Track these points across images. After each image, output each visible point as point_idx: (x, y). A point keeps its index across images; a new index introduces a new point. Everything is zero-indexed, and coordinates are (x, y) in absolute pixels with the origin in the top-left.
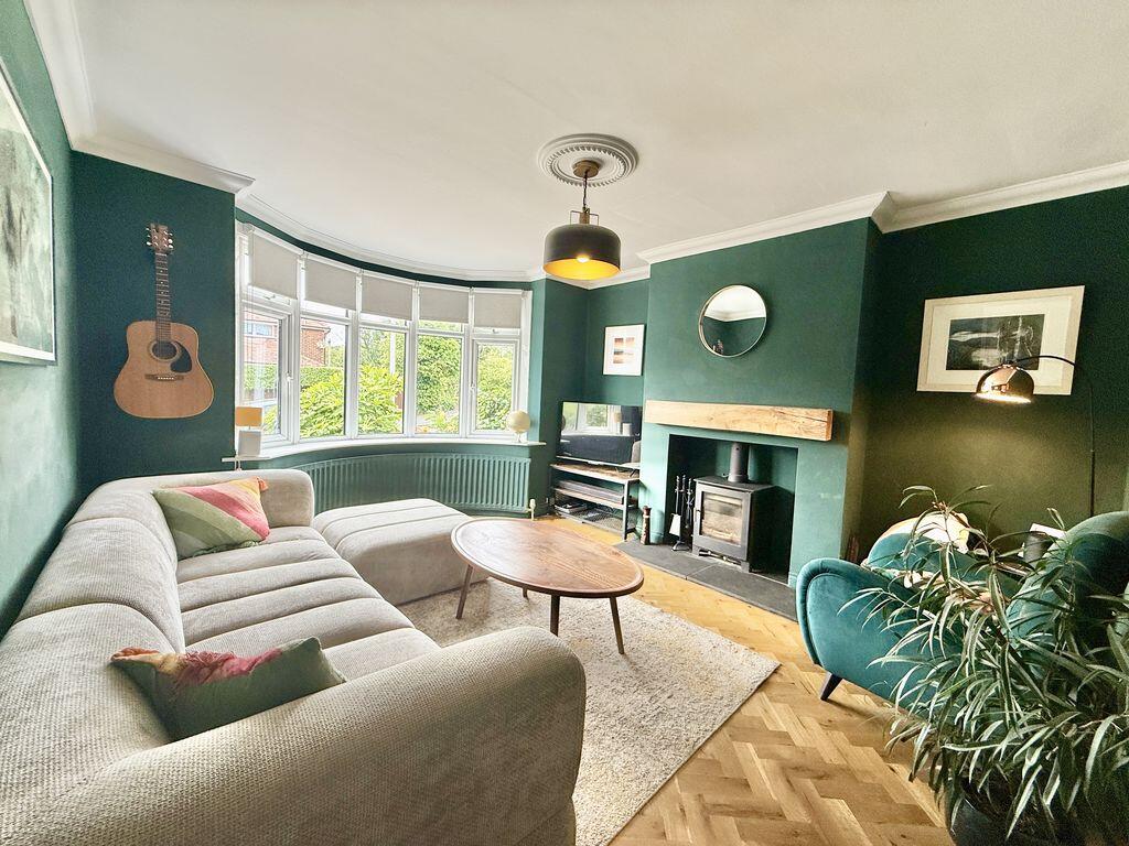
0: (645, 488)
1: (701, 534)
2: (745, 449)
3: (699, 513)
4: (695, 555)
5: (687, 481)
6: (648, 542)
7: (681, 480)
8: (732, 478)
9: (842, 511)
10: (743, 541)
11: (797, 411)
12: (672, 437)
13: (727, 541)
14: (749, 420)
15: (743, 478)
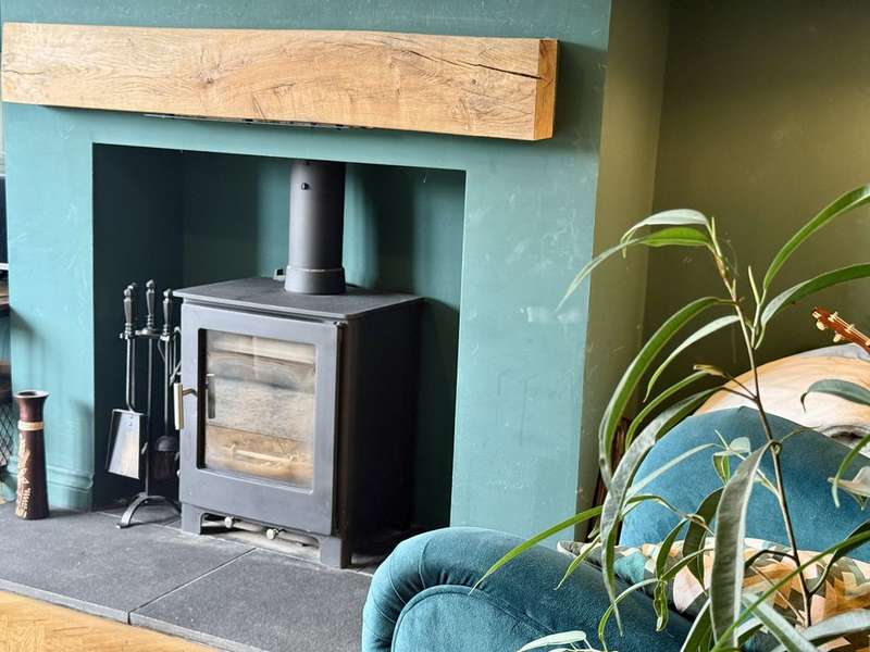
0: (28, 330)
1: (201, 463)
2: (330, 180)
3: (192, 401)
4: (187, 534)
5: (159, 298)
6: (39, 508)
7: (138, 296)
8: (296, 278)
9: (581, 356)
10: (318, 475)
11: (453, 44)
12: (102, 153)
13: (275, 478)
14: (319, 81)
15: (329, 278)
